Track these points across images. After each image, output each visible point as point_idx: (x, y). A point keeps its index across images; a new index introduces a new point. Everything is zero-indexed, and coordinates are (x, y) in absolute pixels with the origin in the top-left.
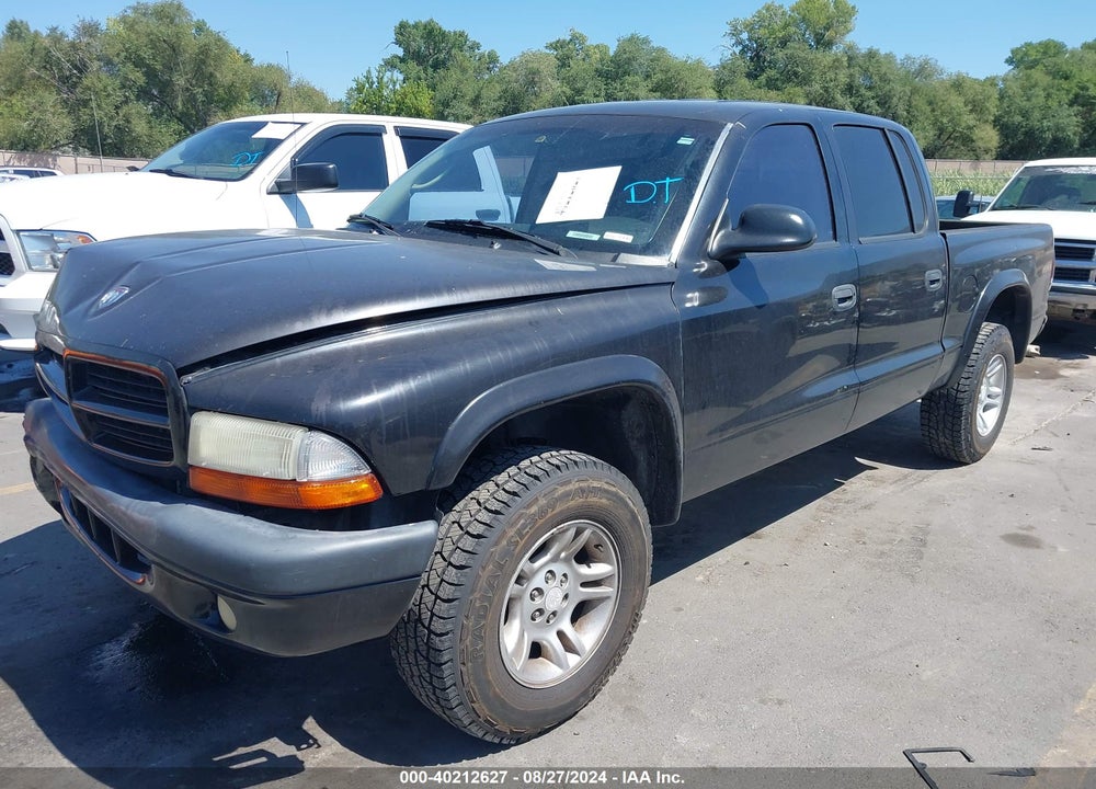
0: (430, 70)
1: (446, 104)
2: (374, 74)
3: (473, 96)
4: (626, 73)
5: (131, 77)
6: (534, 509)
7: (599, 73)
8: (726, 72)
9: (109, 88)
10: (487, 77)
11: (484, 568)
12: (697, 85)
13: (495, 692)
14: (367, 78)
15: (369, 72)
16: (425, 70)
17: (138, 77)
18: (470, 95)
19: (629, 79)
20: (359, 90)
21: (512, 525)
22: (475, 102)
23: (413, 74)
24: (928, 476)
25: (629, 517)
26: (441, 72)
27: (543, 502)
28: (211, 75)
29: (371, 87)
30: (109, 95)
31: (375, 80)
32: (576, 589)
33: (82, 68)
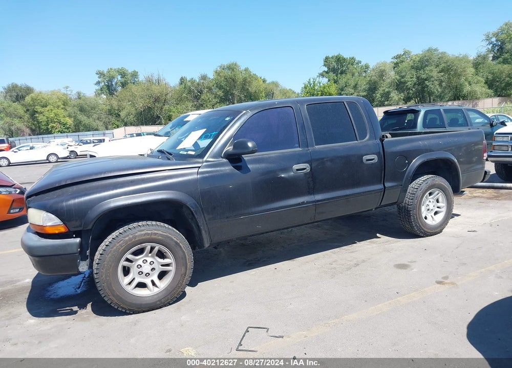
0: (339, 75)
1: (342, 90)
2: (312, 80)
3: (354, 85)
4: (426, 66)
5: (218, 94)
6: (127, 238)
7: (412, 67)
8: (480, 59)
9: (210, 99)
10: (364, 75)
11: (108, 255)
12: (464, 67)
13: (117, 294)
14: (309, 82)
15: (310, 80)
16: (337, 75)
17: (220, 93)
18: (353, 84)
19: (428, 68)
20: (305, 88)
21: (118, 243)
22: (355, 87)
23: (331, 78)
24: (398, 242)
25: (174, 243)
26: (344, 75)
27: (131, 236)
28: (248, 89)
29: (310, 86)
30: (210, 101)
31: (312, 83)
32: (159, 267)
33: (201, 92)
